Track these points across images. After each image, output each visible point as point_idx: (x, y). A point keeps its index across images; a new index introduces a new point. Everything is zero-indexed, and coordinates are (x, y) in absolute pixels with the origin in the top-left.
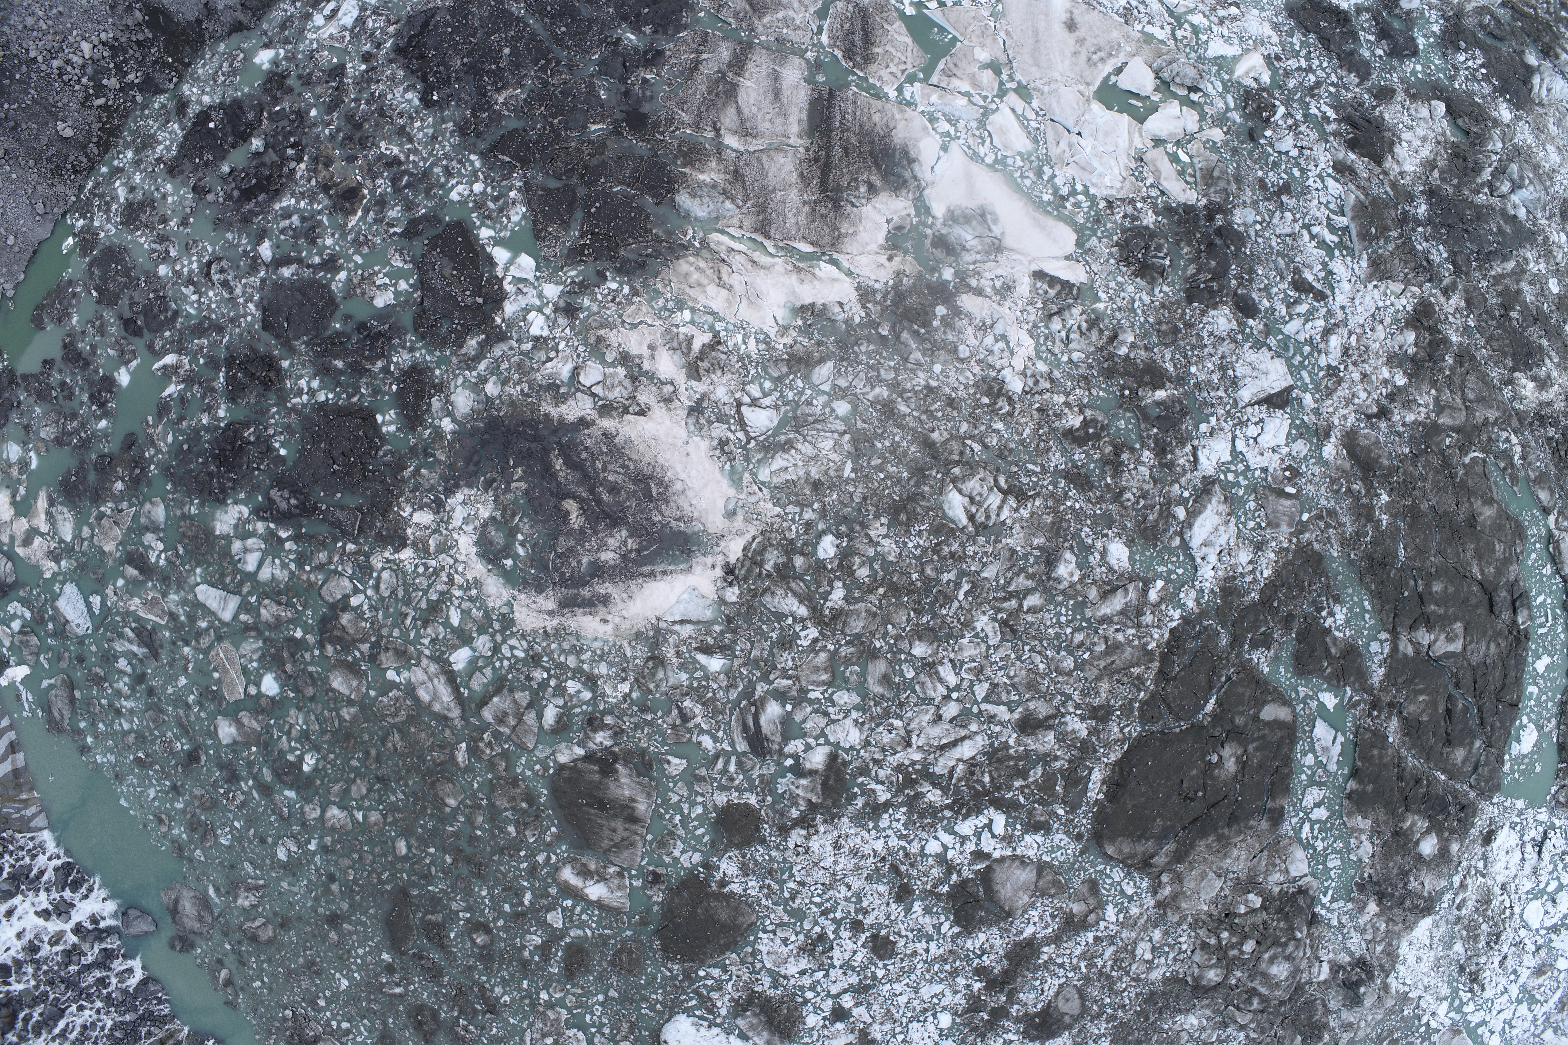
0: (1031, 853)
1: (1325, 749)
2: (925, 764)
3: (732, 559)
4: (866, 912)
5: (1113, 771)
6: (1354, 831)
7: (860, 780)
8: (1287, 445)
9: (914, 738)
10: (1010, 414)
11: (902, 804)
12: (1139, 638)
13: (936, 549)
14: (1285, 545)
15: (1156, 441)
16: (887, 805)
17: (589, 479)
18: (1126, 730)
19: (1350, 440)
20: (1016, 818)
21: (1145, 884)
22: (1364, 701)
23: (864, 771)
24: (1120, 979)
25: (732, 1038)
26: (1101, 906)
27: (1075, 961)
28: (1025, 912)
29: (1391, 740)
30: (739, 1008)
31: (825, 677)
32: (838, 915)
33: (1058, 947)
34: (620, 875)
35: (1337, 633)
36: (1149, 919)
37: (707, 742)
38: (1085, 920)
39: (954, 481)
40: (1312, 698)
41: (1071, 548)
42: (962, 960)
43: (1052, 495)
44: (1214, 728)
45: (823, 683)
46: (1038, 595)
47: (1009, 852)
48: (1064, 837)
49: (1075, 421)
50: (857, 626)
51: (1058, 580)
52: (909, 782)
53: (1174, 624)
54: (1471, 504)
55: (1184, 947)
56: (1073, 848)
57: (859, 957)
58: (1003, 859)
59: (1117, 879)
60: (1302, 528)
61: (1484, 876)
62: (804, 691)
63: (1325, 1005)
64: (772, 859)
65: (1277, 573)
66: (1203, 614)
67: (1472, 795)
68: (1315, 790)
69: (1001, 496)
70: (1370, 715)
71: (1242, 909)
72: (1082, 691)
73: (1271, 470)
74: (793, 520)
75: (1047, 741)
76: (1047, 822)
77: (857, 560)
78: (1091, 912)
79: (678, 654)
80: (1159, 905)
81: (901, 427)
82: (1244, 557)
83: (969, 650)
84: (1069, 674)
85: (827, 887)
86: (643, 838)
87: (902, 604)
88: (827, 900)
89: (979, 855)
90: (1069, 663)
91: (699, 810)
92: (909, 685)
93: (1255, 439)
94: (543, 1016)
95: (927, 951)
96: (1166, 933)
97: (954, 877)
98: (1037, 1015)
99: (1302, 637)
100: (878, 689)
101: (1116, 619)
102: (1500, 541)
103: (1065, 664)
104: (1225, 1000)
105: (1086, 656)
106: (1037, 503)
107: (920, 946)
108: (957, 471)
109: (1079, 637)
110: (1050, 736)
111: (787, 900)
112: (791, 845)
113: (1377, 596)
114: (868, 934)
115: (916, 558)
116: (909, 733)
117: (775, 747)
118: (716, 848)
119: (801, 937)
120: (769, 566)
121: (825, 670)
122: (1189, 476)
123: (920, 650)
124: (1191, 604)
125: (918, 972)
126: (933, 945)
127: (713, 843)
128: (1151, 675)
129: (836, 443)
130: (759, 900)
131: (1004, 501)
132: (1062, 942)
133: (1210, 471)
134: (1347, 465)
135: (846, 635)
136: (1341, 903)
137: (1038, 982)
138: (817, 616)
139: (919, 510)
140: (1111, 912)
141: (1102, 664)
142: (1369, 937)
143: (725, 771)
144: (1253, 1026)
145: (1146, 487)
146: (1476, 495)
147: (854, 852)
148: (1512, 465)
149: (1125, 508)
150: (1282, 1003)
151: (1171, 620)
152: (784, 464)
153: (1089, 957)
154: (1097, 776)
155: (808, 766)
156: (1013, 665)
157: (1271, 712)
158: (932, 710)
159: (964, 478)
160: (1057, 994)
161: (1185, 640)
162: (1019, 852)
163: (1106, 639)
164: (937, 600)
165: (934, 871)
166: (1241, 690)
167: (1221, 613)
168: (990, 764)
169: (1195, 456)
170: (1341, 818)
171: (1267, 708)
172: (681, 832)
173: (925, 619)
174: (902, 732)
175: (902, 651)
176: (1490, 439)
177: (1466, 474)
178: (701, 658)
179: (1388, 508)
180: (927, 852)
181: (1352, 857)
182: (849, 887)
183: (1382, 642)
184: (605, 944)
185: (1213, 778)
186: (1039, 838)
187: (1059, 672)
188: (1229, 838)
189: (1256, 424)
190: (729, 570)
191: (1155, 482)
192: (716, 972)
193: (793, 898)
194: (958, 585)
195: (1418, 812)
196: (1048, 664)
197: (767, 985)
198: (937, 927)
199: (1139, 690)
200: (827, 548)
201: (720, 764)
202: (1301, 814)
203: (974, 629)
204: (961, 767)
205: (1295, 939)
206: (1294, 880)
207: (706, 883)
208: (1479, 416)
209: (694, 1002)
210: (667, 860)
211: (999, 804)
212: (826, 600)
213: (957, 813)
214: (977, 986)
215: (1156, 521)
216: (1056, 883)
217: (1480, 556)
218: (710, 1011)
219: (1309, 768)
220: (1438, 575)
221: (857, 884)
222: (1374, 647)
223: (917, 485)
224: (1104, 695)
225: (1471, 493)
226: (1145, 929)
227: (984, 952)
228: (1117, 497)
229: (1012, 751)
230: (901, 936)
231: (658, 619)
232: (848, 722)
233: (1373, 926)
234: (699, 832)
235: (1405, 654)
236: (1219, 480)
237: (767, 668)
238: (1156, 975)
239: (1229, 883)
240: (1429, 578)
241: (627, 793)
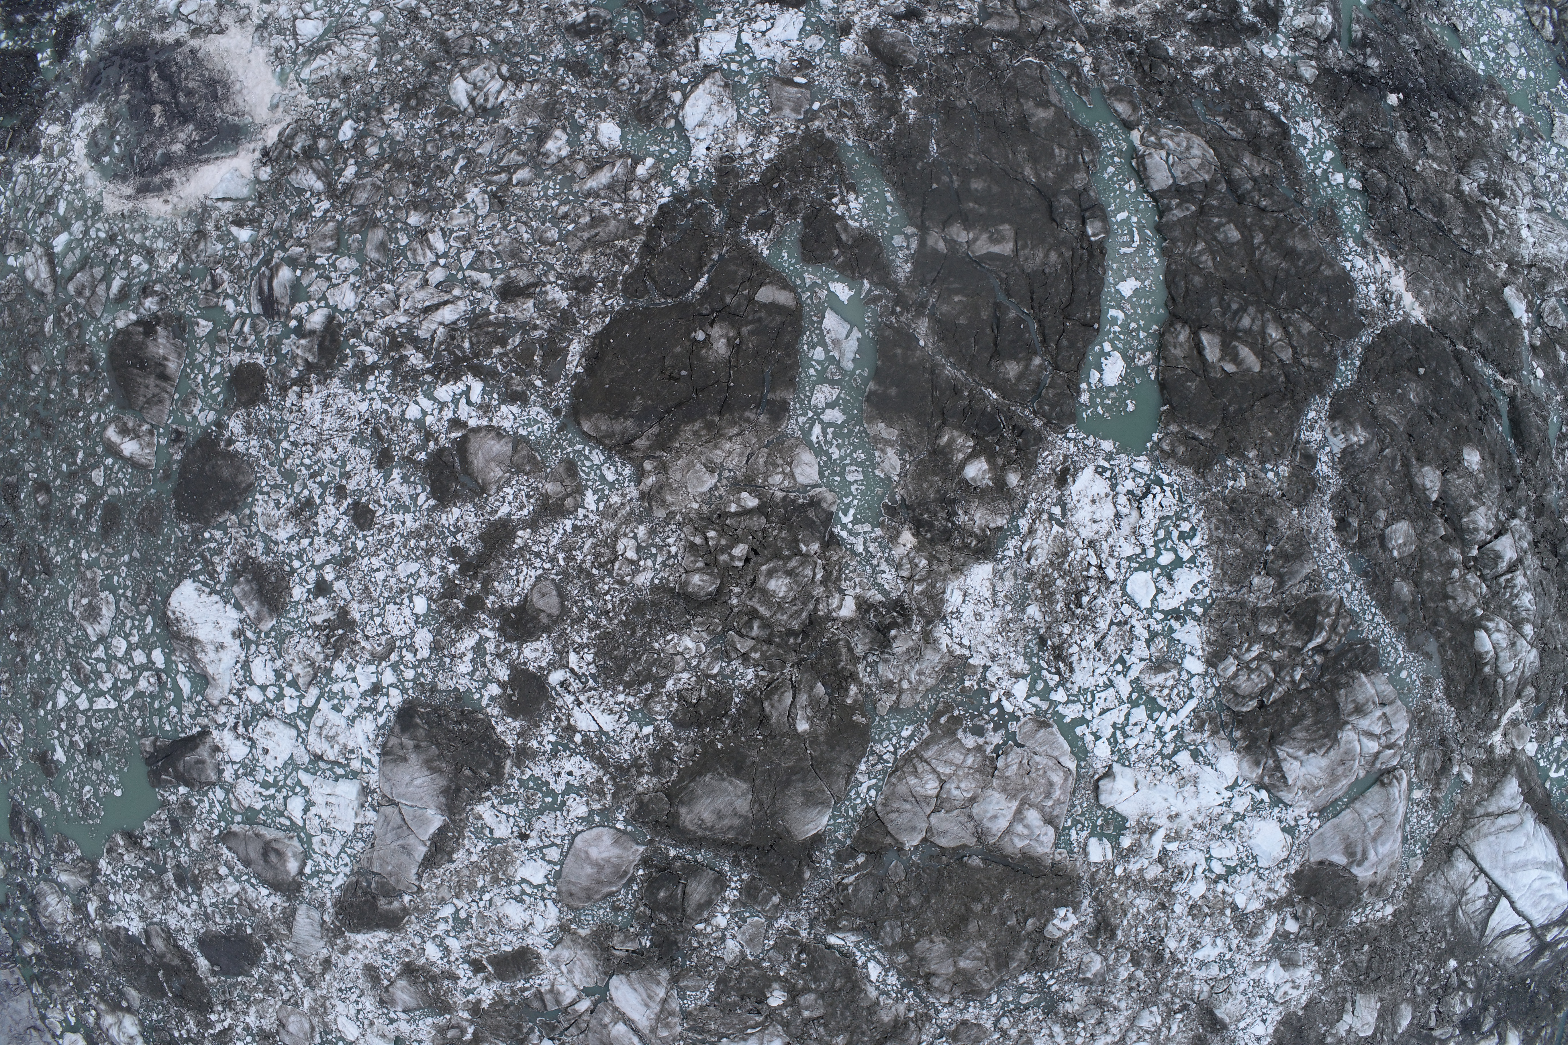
0: (507, 425)
1: (836, 342)
2: (411, 327)
3: (269, 143)
4: (347, 476)
5: (593, 344)
6: (877, 441)
7: (352, 341)
8: (799, 40)
9: (402, 300)
10: (519, 13)
11: (386, 367)
12: (626, 212)
13: (439, 130)
14: (791, 131)
15: (658, 33)
16: (374, 366)
17: (174, 88)
18: (608, 303)
19: (873, 37)
20: (493, 386)
21: (627, 471)
22: (887, 298)
23: (356, 333)
24: (602, 578)
25: (228, 606)
26: (580, 490)
27: (551, 551)
28: (500, 489)
29: (922, 343)
30: (236, 574)
31: (330, 243)
32: (325, 478)
33: (534, 531)
34: (151, 433)
35: (851, 222)
36: (632, 512)
37: (230, 305)
38: (562, 505)
39: (462, 71)
40: (820, 287)
41: (564, 128)
42: (437, 537)
43: (550, 81)
44: (701, 304)
45: (328, 250)
46: (527, 169)
47: (485, 422)
48: (541, 410)
49: (578, 17)
50: (362, 197)
51: (546, 155)
52: (395, 345)
53: (664, 200)
54: (1021, 105)
55: (673, 550)
56: (549, 423)
57: (341, 525)
58: (478, 430)
59: (596, 462)
60: (811, 115)
61: (1062, 526)
62: (313, 258)
63: (850, 649)
64: (272, 419)
65: (780, 157)
66: (695, 192)
67: (1038, 423)
68: (826, 388)
69: (501, 82)
70: (893, 312)
71: (733, 508)
72: (565, 261)
73: (779, 61)
74: (323, 110)
75: (527, 309)
76: (524, 393)
77: (370, 140)
78: (568, 495)
79: (217, 228)
80: (643, 496)
81: (423, 29)
82: (743, 139)
83: (458, 219)
84: (553, 244)
85: (316, 447)
86: (172, 396)
87: (403, 179)
88: (316, 463)
89: (456, 423)
90: (553, 234)
91: (217, 370)
92: (401, 252)
93: (764, 33)
94: (83, 578)
95: (403, 523)
96: (652, 532)
97: (431, 444)
98: (514, 610)
99: (808, 221)
100: (373, 255)
101: (602, 193)
102: (1061, 146)
103: (549, 234)
104: (724, 621)
105: (570, 227)
106: (535, 88)
107: (398, 518)
108: (464, 62)
109: (564, 209)
110: (530, 303)
111: (281, 460)
112: (288, 405)
113: (899, 187)
114: (349, 500)
115: (420, 137)
116: (398, 296)
117: (284, 309)
118: (227, 408)
119: (292, 500)
120: (297, 148)
121: (332, 238)
122: (689, 64)
123: (415, 219)
124: (682, 182)
125: (395, 547)
126: (409, 517)
127: (226, 402)
128: (635, 248)
129: (367, 44)
130: (258, 459)
131: (504, 87)
132: (538, 527)
133: (713, 61)
134: (868, 60)
135: (352, 206)
136: (867, 527)
137: (513, 572)
138: (331, 192)
139: (428, 96)
140: (590, 499)
141: (586, 235)
142: (905, 573)
143: (240, 332)
144: (757, 656)
145: (642, 72)
146: (1027, 96)
147: (341, 413)
148: (1079, 74)
149: (621, 92)
150: (791, 633)
151: (661, 196)
152: (322, 63)
153: (567, 548)
154: (575, 347)
155: (308, 326)
156: (498, 234)
157: (767, 294)
158: (420, 275)
159: (471, 67)
160: (534, 586)
161: (675, 218)
162: (494, 423)
163: (592, 211)
164: (434, 174)
165: (412, 436)
166: (732, 268)
167: (717, 195)
168: (470, 330)
169: (697, 47)
170: (862, 425)
171: (763, 289)
172: (201, 391)
173: (422, 192)
174: (392, 296)
175: (398, 220)
176: (1048, 46)
177: (1015, 76)
178: (234, 230)
179: (916, 103)
180: (407, 416)
181: (877, 472)
182: (335, 449)
183: (907, 237)
184: (134, 503)
185: (700, 358)
186: (515, 409)
187: (543, 242)
188: (720, 428)
189: (766, 20)
190: (265, 153)
191: (653, 70)
192: (218, 534)
193: (286, 459)
194: (455, 161)
195: (959, 428)
196: (532, 235)
197: (260, 551)
198: (414, 498)
199: (624, 264)
200: (347, 131)
201: (237, 326)
202: (810, 414)
203: (465, 200)
204: (441, 329)
205: (799, 553)
206: (804, 489)
207: (216, 442)
208: (1035, 24)
209: (198, 567)
210: (188, 417)
211: (478, 372)
212: (340, 176)
213: (437, 377)
214: (452, 568)
215: (648, 101)
216: (531, 459)
217: (1033, 159)
218: (212, 578)
219: (818, 362)
220: (979, 172)
221: (342, 446)
222: (898, 240)
223: (429, 75)
224: (586, 266)
225: (1020, 94)
226: (627, 521)
227: (458, 530)
228: (613, 83)
229: (491, 317)
230: (380, 505)
231: (206, 197)
232: (347, 286)
233: (911, 562)
234: (216, 390)
235: (935, 251)
236: (721, 69)
237: (283, 236)
238: (643, 579)
239: (724, 482)
240: (966, 175)
241: (161, 351)
